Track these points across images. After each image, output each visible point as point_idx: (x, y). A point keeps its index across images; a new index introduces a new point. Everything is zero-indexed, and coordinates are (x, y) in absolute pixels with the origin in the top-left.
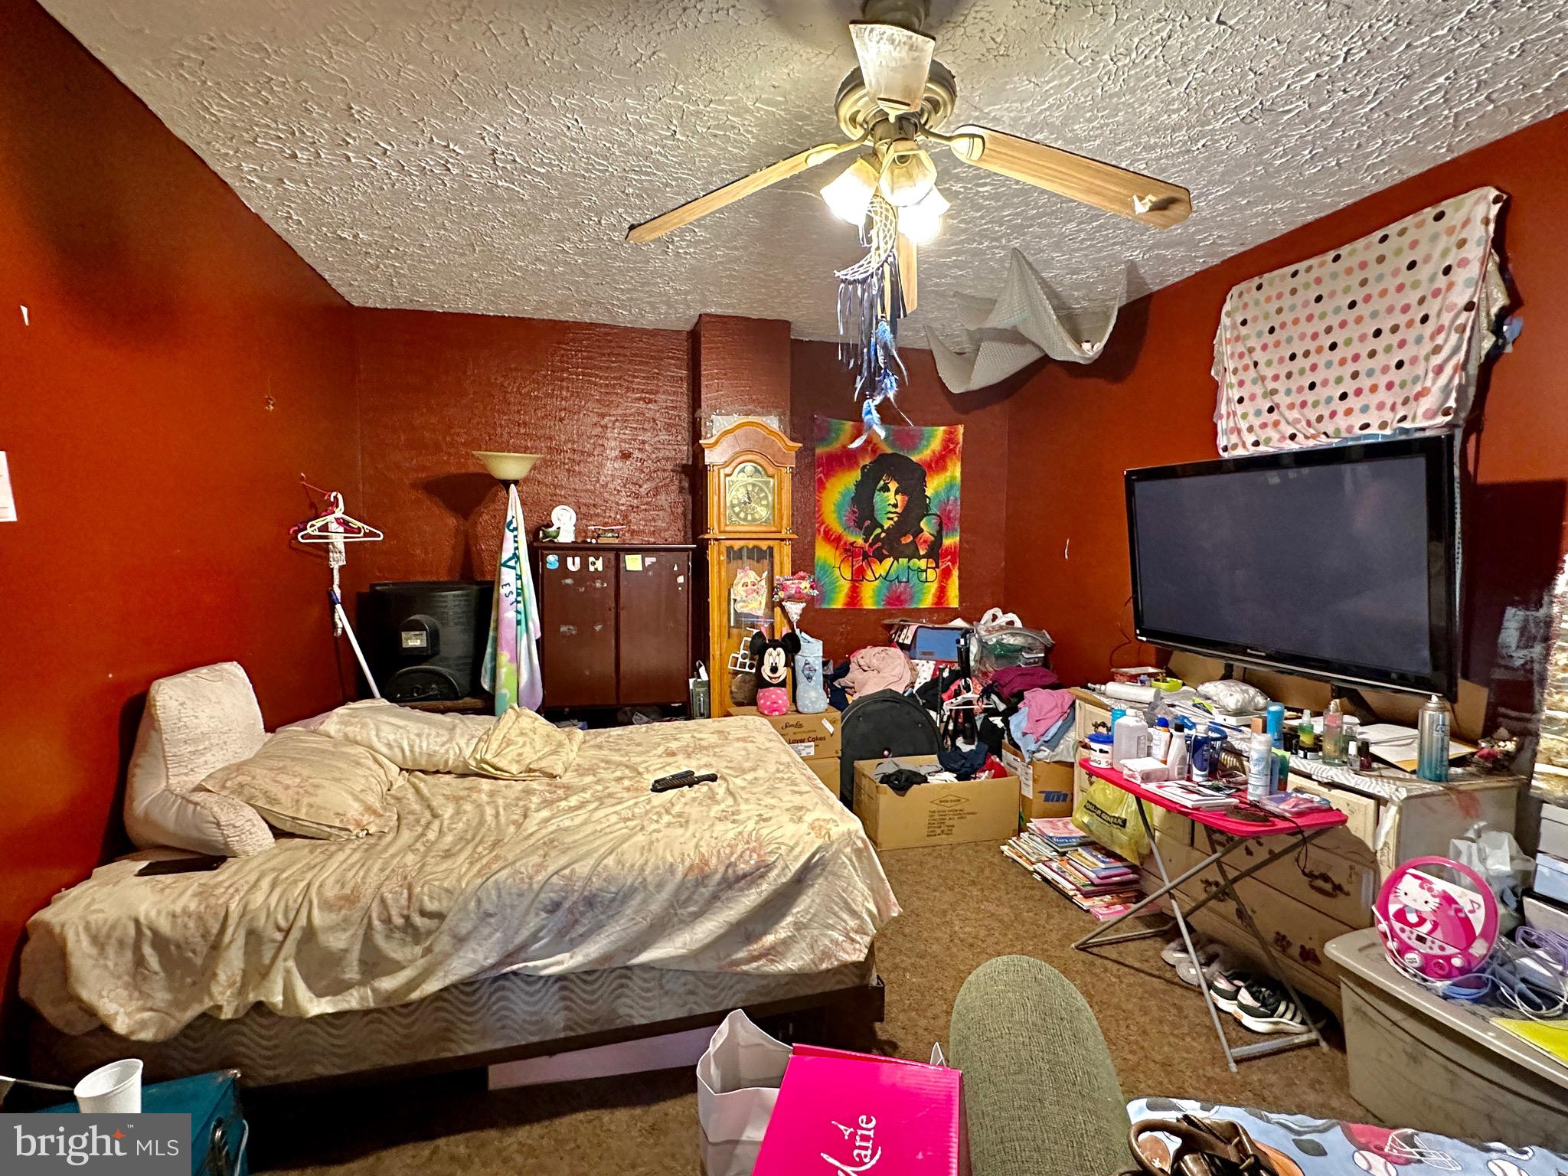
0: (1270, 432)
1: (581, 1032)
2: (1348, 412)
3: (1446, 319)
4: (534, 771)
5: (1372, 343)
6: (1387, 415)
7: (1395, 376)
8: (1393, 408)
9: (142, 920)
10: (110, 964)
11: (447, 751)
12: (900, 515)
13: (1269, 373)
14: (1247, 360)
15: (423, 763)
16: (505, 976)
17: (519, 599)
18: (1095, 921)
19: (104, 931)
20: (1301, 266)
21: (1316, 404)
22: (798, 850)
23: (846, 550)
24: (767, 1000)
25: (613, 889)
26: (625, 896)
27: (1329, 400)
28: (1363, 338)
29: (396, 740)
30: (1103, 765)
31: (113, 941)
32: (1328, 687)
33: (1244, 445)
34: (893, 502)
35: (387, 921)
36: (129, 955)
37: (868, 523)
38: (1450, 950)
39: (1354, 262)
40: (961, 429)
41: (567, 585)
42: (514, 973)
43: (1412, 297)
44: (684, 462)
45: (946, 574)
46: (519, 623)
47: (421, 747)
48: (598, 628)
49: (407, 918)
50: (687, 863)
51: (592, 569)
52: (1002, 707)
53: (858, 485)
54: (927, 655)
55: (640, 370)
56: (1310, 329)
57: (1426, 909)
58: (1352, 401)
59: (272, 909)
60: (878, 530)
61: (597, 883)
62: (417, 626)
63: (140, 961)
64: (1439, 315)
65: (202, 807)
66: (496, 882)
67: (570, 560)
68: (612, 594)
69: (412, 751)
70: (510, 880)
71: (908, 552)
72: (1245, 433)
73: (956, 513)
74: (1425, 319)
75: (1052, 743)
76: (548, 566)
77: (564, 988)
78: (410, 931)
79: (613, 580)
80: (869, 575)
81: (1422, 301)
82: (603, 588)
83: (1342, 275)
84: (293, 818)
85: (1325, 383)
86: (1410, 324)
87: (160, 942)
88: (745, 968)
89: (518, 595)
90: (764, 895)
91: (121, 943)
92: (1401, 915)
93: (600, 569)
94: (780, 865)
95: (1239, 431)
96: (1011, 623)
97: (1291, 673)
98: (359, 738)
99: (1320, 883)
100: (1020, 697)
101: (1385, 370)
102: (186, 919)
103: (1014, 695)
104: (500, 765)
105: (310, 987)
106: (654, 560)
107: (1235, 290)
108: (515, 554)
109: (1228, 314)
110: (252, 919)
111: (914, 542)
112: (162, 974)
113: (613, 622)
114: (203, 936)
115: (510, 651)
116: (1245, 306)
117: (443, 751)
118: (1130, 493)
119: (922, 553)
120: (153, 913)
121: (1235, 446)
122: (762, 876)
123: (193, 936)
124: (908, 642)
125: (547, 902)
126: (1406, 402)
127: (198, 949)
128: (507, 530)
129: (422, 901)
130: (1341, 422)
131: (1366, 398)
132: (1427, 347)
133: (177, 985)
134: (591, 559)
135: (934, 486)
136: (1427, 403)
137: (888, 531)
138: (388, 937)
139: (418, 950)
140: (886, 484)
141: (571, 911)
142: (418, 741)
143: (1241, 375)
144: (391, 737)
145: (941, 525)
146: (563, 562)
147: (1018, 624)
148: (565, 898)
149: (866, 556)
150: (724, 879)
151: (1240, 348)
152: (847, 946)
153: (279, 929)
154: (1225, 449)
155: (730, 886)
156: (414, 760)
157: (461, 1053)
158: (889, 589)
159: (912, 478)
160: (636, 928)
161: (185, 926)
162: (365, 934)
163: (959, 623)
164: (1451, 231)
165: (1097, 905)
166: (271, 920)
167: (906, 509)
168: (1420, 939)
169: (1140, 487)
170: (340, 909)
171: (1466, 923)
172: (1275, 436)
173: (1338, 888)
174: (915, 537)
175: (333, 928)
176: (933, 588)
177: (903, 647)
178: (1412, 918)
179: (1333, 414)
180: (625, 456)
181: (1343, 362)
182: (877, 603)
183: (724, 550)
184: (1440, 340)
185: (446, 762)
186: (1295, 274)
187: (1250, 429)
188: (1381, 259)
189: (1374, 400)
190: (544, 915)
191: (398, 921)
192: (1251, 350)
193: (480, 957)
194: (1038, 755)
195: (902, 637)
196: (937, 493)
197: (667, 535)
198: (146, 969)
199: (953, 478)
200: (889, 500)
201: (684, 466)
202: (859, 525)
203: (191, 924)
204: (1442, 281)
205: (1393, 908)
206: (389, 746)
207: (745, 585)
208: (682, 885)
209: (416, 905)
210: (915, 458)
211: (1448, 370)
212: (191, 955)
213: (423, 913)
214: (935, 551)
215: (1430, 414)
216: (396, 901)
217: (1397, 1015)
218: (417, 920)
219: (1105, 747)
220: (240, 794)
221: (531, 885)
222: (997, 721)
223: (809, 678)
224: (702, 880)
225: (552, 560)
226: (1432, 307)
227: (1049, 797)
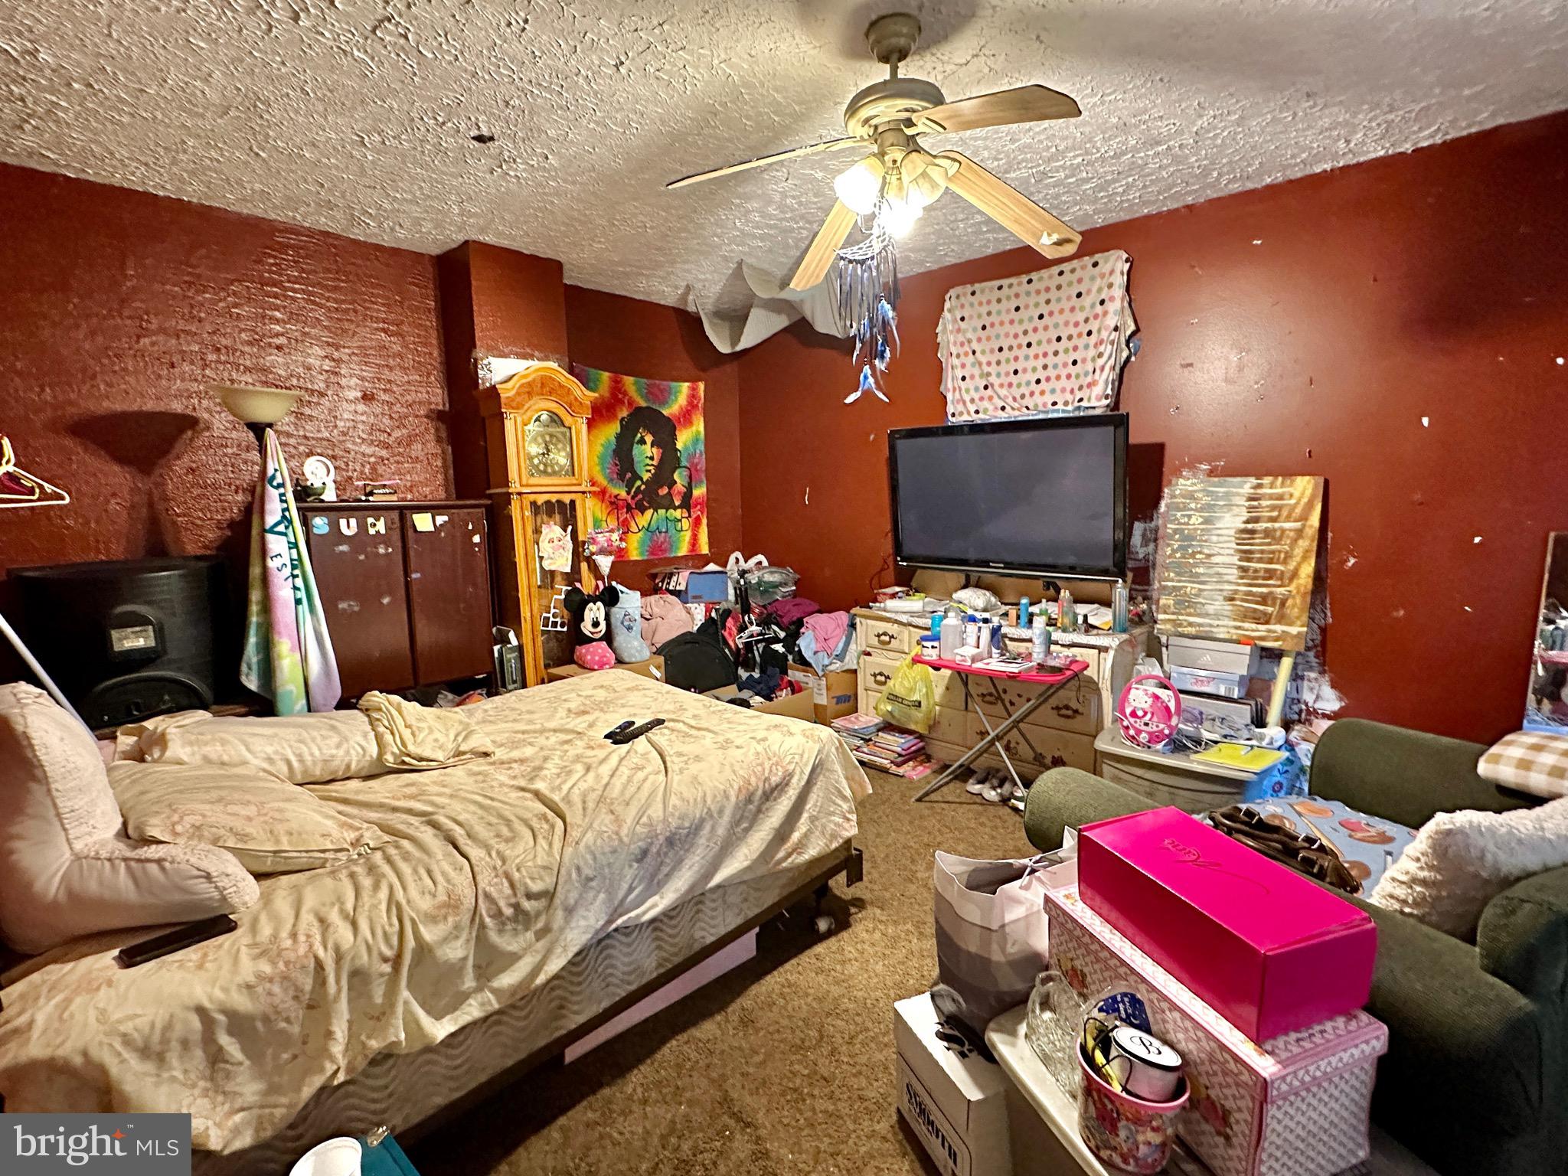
0: (986, 404)
1: (670, 966)
2: (1042, 393)
3: (1104, 334)
4: (464, 753)
5: (1056, 346)
6: (1069, 397)
7: (1071, 369)
8: (1072, 391)
9: (207, 1004)
10: (178, 1074)
11: (348, 752)
12: (657, 467)
13: (984, 359)
14: (967, 348)
15: (318, 772)
16: (608, 936)
17: (297, 572)
18: (911, 780)
19: (156, 1037)
20: (1005, 282)
21: (1019, 385)
22: (806, 756)
23: (612, 503)
24: (794, 888)
25: (687, 824)
26: (696, 829)
27: (1028, 383)
28: (1049, 341)
29: (276, 752)
30: (935, 657)
31: (175, 1045)
32: (1040, 583)
33: (969, 413)
34: (649, 454)
35: (498, 914)
36: (199, 1053)
37: (629, 475)
38: (1162, 726)
39: (1042, 286)
40: (701, 386)
41: (342, 552)
42: (616, 930)
43: (1080, 317)
44: (441, 407)
45: (697, 522)
46: (298, 602)
47: (312, 755)
48: (386, 601)
49: (516, 907)
50: (736, 787)
51: (372, 531)
52: (782, 635)
53: (619, 437)
54: (697, 598)
55: (378, 296)
56: (1013, 329)
57: (1146, 706)
58: (1043, 385)
59: (371, 941)
60: (639, 483)
61: (674, 823)
62: (137, 621)
63: (216, 1058)
64: (1099, 331)
65: (172, 862)
66: (587, 847)
67: (343, 522)
68: (399, 558)
69: (301, 761)
70: (599, 841)
71: (666, 502)
72: (968, 404)
73: (702, 465)
74: (1089, 333)
75: (841, 657)
76: (316, 531)
77: (655, 929)
78: (522, 918)
79: (399, 544)
80: (634, 528)
81: (1086, 320)
82: (387, 555)
83: (1033, 294)
84: (275, 852)
85: (1025, 370)
86: (1080, 335)
87: (239, 1024)
88: (784, 865)
89: (294, 567)
90: (793, 798)
91: (185, 1044)
92: (1134, 714)
93: (383, 531)
94: (798, 771)
95: (964, 403)
96: (760, 563)
97: (1010, 575)
98: (225, 758)
99: (1064, 712)
100: (800, 623)
101: (1065, 365)
102: (268, 985)
103: (793, 623)
104: (427, 754)
105: (428, 1012)
106: (446, 518)
107: (952, 292)
108: (284, 517)
109: (949, 311)
110: (353, 959)
111: (669, 494)
112: (247, 1063)
113: (403, 592)
114: (296, 998)
115: (290, 637)
116: (962, 306)
117: (341, 752)
118: (892, 448)
119: (677, 503)
120: (218, 994)
121: (961, 414)
122: (787, 785)
123: (283, 1002)
124: (682, 587)
125: (637, 851)
126: (1081, 388)
127: (293, 1015)
128: (268, 487)
129: (525, 884)
130: (1038, 400)
131: (1053, 384)
132: (1092, 352)
133: (269, 1067)
134: (370, 520)
135: (684, 439)
136: (1098, 390)
137: (646, 483)
138: (501, 931)
139: (530, 935)
140: (642, 437)
141: (658, 853)
142: (305, 749)
143: (963, 359)
144: (270, 750)
145: (690, 477)
146: (334, 526)
147: (765, 563)
148: (652, 843)
149: (629, 509)
150: (764, 793)
151: (960, 338)
152: (846, 825)
153: (385, 960)
154: (953, 415)
155: (767, 800)
156: (305, 772)
157: (574, 1026)
158: (651, 539)
159: (665, 431)
160: (711, 854)
161: (270, 994)
162: (477, 937)
163: (712, 567)
164: (1103, 276)
165: (906, 769)
166: (375, 953)
167: (661, 461)
168: (1146, 724)
169: (902, 445)
170: (445, 918)
171: (1167, 709)
172: (991, 407)
173: (1076, 711)
174: (670, 488)
175: (445, 940)
176: (687, 536)
177: (676, 593)
178: (1140, 713)
179: (1032, 394)
180: (367, 398)
181: (1036, 357)
182: (641, 554)
183: (527, 504)
184: (1102, 349)
185: (348, 766)
186: (1000, 288)
187: (972, 401)
188: (1059, 287)
189: (1058, 385)
190: (636, 865)
191: (508, 911)
192: (969, 341)
193: (592, 921)
194: (831, 668)
195: (673, 584)
196: (686, 447)
197: (427, 490)
198: (227, 1062)
199: (698, 432)
200: (646, 454)
201: (439, 412)
202: (621, 476)
203: (276, 989)
204: (1099, 309)
205: (1128, 711)
206: (270, 760)
207: (551, 541)
208: (737, 807)
209: (521, 892)
210: (666, 412)
211: (1107, 369)
212: (283, 1025)
213: (529, 896)
214: (687, 503)
215: (1099, 399)
216: (501, 891)
217: (1139, 772)
218: (527, 905)
219: (936, 644)
220: (201, 838)
221: (621, 840)
222: (779, 647)
223: (629, 628)
224: (749, 800)
225: (320, 524)
226: (1094, 326)
227: (839, 700)
